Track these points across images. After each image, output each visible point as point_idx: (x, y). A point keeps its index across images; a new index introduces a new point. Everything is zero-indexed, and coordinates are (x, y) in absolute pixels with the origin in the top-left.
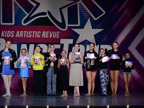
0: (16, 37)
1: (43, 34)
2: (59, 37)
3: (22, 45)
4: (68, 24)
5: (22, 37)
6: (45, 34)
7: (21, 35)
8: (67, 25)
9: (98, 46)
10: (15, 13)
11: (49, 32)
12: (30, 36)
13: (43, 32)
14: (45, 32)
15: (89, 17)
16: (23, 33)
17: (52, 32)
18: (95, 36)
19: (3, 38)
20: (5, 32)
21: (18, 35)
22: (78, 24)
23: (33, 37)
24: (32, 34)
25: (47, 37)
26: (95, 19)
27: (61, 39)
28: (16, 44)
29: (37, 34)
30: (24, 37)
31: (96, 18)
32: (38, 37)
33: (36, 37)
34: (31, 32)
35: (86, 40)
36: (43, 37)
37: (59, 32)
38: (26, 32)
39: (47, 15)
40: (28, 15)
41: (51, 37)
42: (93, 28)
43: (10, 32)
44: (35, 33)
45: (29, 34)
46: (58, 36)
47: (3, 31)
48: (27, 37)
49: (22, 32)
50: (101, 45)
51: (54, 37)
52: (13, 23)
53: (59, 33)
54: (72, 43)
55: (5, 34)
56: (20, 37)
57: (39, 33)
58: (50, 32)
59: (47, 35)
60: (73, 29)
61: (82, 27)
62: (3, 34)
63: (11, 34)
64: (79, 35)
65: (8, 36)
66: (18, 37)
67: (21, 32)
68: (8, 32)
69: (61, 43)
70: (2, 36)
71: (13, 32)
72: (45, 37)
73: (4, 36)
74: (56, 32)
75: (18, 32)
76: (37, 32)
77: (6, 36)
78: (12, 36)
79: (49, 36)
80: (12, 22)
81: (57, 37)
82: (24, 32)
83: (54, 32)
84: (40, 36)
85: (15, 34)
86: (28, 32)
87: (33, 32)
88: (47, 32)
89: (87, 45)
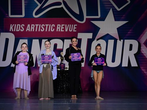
0: (27, 31)
1: (58, 28)
2: (76, 31)
3: (33, 40)
4: (87, 16)
5: (33, 31)
6: (60, 28)
7: (32, 29)
8: (85, 17)
9: (122, 40)
10: (25, 3)
11: (64, 25)
12: (42, 30)
13: (58, 25)
14: (60, 25)
15: (111, 7)
16: (34, 27)
17: (68, 25)
18: (118, 29)
19: (11, 32)
20: (14, 26)
21: (28, 29)
22: (98, 16)
23: (46, 31)
24: (45, 27)
25: (62, 31)
26: (118, 10)
27: (78, 33)
28: (27, 40)
29: (50, 28)
30: (36, 31)
31: (119, 8)
32: (52, 31)
33: (49, 31)
34: (44, 26)
35: (108, 34)
36: (57, 31)
37: (76, 25)
38: (38, 25)
39: (63, 6)
40: (40, 5)
41: (66, 30)
42: (116, 20)
43: (20, 25)
44: (48, 26)
45: (41, 28)
46: (75, 29)
47: (11, 25)
48: (39, 31)
49: (34, 25)
50: (125, 40)
51: (70, 31)
52: (23, 15)
53: (76, 27)
54: (92, 38)
55: (13, 28)
56: (31, 31)
57: (53, 26)
58: (66, 25)
59: (62, 29)
60: (93, 22)
61: (103, 19)
62: (11, 28)
63: (21, 28)
64: (99, 28)
65: (17, 30)
66: (29, 31)
67: (32, 25)
68: (18, 25)
69: (78, 37)
70: (10, 30)
71: (23, 26)
72: (59, 31)
73: (13, 31)
74: (72, 25)
75: (29, 25)
76: (50, 25)
77: (15, 31)
78: (22, 30)
79: (64, 29)
80: (21, 14)
81: (74, 31)
82: (36, 25)
83: (70, 25)
84: (54, 29)
85: (25, 28)
86: (40, 25)
87: (46, 25)
88: (62, 25)
89: (109, 40)
